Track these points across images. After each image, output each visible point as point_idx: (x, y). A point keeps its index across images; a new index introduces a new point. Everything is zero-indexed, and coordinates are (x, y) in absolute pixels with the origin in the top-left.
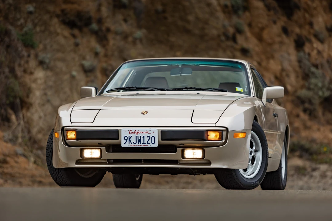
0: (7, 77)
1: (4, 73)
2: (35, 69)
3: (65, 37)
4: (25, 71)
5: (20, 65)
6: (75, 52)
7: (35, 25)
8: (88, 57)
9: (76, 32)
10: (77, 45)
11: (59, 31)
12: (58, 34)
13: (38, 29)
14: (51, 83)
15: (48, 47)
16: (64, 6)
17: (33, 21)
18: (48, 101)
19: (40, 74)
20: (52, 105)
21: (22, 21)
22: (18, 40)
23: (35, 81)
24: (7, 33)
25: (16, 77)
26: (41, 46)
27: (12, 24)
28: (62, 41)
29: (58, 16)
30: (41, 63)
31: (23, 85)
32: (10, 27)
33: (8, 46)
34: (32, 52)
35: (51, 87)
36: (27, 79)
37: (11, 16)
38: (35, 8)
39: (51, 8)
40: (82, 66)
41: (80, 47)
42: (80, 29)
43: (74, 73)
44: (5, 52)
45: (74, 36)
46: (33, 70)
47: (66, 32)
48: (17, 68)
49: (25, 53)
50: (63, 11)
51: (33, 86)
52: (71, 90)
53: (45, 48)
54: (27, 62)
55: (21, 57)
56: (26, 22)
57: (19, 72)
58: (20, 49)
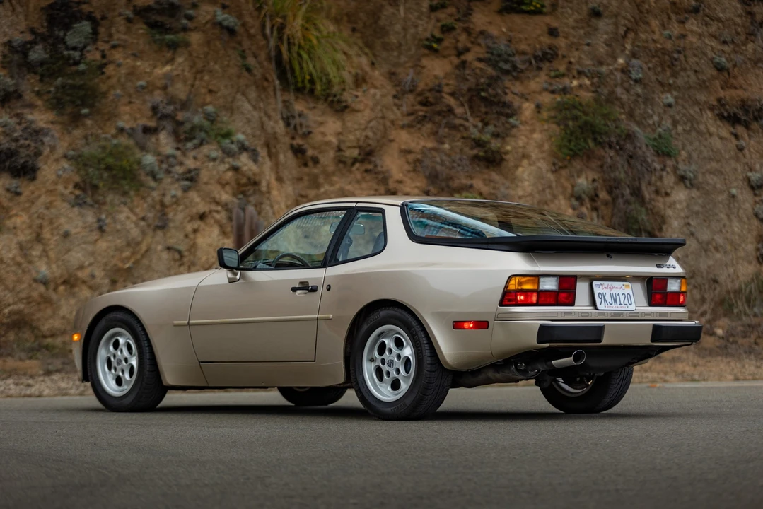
0: (627, 202)
1: (623, 195)
2: (672, 188)
3: (721, 138)
4: (657, 192)
5: (650, 183)
6: (737, 159)
7: (675, 123)
8: (758, 167)
9: (740, 130)
10: (741, 149)
11: (713, 129)
12: (711, 135)
13: (680, 128)
14: (696, 208)
15: (695, 155)
16: (722, 94)
17: (672, 117)
18: (692, 234)
19: (680, 195)
20: (697, 239)
21: (656, 118)
22: (647, 146)
23: (672, 205)
24: (630, 136)
25: (642, 201)
26: (683, 153)
27: (639, 124)
28: (717, 143)
29: (712, 108)
30: (682, 179)
31: (653, 213)
32: (636, 128)
33: (631, 157)
34: (669, 163)
35: (697, 213)
36: (660, 203)
37: (638, 112)
38: (676, 98)
39: (702, 97)
40: (748, 180)
41: (746, 151)
42: (747, 127)
43: (734, 191)
44: (626, 165)
45: (736, 136)
46: (669, 191)
47: (725, 131)
48: (644, 188)
49: (658, 166)
50: (719, 100)
51: (669, 212)
52: (728, 216)
53: (690, 157)
54: (661, 178)
55: (651, 171)
56: (661, 119)
57: (647, 193)
58: (649, 160)
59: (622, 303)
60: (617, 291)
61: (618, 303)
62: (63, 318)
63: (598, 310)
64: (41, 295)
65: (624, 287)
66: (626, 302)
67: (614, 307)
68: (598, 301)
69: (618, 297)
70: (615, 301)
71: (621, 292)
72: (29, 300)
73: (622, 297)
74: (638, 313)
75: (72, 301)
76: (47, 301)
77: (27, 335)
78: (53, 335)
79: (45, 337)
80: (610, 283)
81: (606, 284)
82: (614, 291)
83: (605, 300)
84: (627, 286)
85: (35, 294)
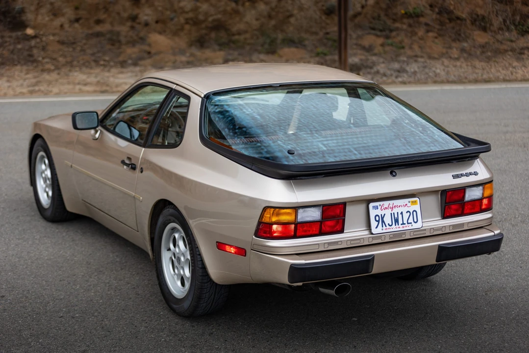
59: (405, 222)
60: (399, 210)
61: (400, 222)
62: (247, 23)
63: (372, 234)
64: (233, 9)
65: (409, 204)
66: (411, 220)
67: (394, 228)
68: (374, 224)
69: (400, 216)
70: (397, 221)
71: (404, 210)
72: (225, 12)
73: (406, 216)
74: (425, 230)
75: (253, 12)
76: (236, 12)
77: (222, 34)
78: (239, 34)
79: (234, 35)
80: (391, 202)
81: (386, 203)
82: (395, 211)
83: (383, 221)
84: (414, 203)
85: (229, 9)
